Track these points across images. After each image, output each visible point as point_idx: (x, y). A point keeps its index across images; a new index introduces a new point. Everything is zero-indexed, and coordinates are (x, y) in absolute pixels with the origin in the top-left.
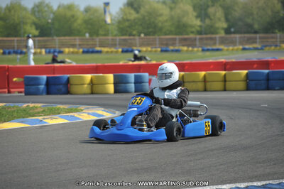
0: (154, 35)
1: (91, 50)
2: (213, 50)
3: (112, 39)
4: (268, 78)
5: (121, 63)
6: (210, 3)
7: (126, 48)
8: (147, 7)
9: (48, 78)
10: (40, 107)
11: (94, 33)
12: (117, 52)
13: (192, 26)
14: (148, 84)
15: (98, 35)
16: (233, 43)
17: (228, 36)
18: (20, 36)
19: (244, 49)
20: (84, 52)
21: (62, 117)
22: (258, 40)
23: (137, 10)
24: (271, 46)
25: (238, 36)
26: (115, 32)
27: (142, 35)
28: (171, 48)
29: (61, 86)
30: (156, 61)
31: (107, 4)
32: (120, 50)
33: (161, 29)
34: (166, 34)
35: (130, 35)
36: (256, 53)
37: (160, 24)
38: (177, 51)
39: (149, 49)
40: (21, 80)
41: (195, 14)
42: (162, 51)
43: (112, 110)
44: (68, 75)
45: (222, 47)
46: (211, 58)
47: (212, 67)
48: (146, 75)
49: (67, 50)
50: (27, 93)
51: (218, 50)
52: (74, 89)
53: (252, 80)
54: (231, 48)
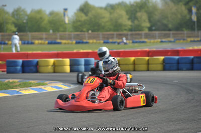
0: (98, 32)
1: (54, 42)
2: (140, 42)
3: (69, 35)
4: (178, 62)
5: (75, 51)
6: (138, 10)
7: (78, 41)
8: (94, 12)
9: (23, 62)
10: (17, 82)
11: (56, 30)
12: (72, 44)
13: (125, 26)
15: (59, 31)
16: (154, 37)
17: (150, 33)
18: (3, 32)
19: (162, 42)
20: (49, 44)
21: (33, 89)
22: (171, 36)
23: (86, 14)
24: (180, 40)
25: (157, 33)
26: (71, 30)
27: (90, 32)
28: (110, 41)
29: (32, 68)
31: (66, 10)
32: (74, 42)
33: (103, 28)
34: (107, 31)
35: (82, 31)
36: (170, 45)
37: (103, 24)
39: (95, 41)
40: (4, 63)
41: (127, 17)
42: (104, 43)
43: (68, 84)
44: (38, 60)
46: (138, 48)
47: (139, 54)
48: (93, 60)
49: (36, 42)
50: (8, 72)
51: (143, 42)
52: (41, 69)
53: (167, 64)
54: (152, 41)
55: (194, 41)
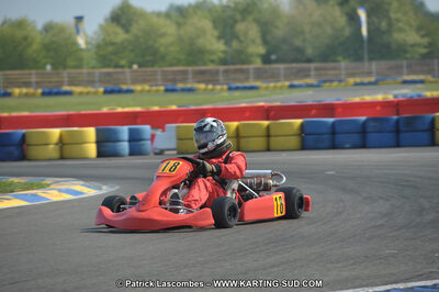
0: (152, 66)
1: (55, 90)
2: (245, 88)
3: (89, 74)
4: (333, 130)
5: (105, 110)
6: (238, 17)
7: (110, 87)
8: (142, 22)
11: (59, 64)
12: (96, 93)
13: (212, 53)
14: (149, 142)
15: (65, 67)
16: (274, 77)
17: (267, 66)
19: (292, 86)
20: (44, 94)
21: (17, 197)
22: (313, 73)
23: (127, 30)
24: (331, 81)
25: (282, 66)
26: (93, 63)
27: (135, 67)
28: (180, 86)
29: (12, 148)
30: (160, 106)
31: (79, 19)
32: (101, 90)
33: (163, 58)
34: (172, 65)
35: (116, 66)
36: (310, 92)
37: (162, 49)
38: (190, 90)
39: (147, 87)
41: (216, 33)
42: (167, 90)
43: (96, 184)
44: (24, 131)
45: (258, 84)
46: (243, 101)
47: (247, 114)
48: (147, 129)
49: (17, 91)
51: (252, 88)
52: (33, 151)
53: (310, 135)
54: (272, 85)
55: (362, 84)
